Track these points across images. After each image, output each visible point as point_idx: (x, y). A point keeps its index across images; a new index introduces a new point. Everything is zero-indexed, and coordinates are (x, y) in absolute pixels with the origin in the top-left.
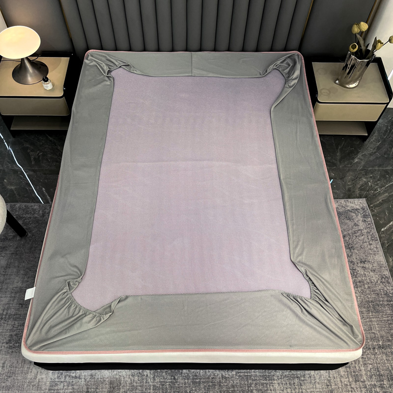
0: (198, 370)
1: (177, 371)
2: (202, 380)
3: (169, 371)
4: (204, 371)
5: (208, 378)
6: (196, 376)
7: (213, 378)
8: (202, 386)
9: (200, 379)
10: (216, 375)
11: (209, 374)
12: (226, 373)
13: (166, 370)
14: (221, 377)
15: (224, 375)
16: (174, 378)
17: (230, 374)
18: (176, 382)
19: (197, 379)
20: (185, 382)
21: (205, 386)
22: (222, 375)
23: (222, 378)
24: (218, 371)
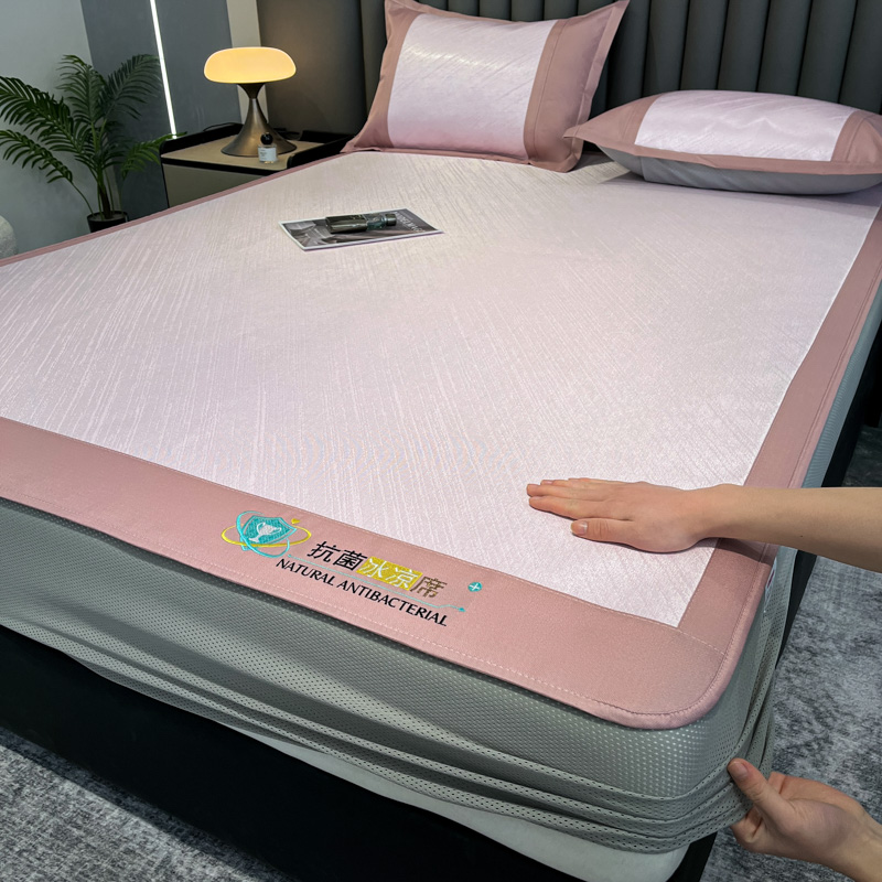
0: (108, 805)
1: (47, 774)
2: (90, 839)
3: (26, 764)
4: (125, 815)
5: (116, 845)
6: (86, 817)
7: (128, 851)
8: (73, 856)
9: (88, 832)
10: (149, 846)
11: (128, 831)
12: (187, 860)
13: (19, 757)
14: (157, 863)
15: (174, 860)
16: (18, 792)
17: (198, 870)
18: (12, 804)
19: (79, 827)
20: (36, 818)
21: (79, 863)
22: (167, 860)
23: (161, 867)
24: (165, 837)
